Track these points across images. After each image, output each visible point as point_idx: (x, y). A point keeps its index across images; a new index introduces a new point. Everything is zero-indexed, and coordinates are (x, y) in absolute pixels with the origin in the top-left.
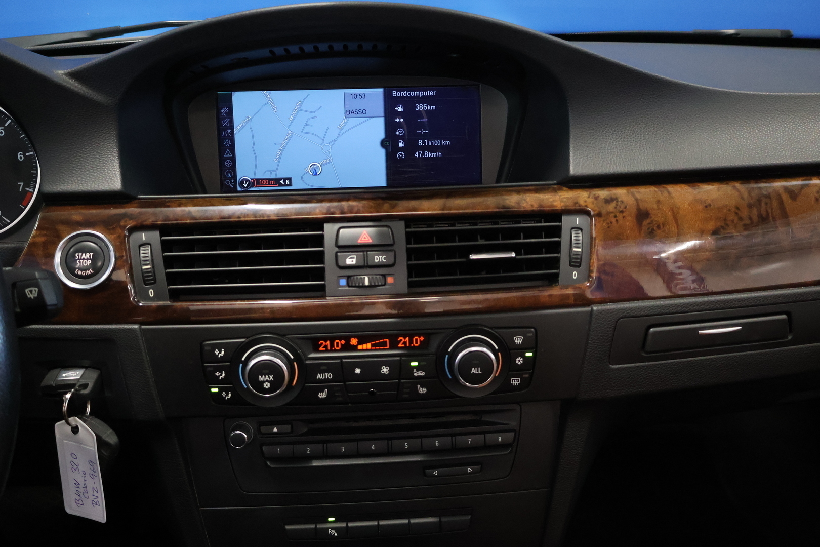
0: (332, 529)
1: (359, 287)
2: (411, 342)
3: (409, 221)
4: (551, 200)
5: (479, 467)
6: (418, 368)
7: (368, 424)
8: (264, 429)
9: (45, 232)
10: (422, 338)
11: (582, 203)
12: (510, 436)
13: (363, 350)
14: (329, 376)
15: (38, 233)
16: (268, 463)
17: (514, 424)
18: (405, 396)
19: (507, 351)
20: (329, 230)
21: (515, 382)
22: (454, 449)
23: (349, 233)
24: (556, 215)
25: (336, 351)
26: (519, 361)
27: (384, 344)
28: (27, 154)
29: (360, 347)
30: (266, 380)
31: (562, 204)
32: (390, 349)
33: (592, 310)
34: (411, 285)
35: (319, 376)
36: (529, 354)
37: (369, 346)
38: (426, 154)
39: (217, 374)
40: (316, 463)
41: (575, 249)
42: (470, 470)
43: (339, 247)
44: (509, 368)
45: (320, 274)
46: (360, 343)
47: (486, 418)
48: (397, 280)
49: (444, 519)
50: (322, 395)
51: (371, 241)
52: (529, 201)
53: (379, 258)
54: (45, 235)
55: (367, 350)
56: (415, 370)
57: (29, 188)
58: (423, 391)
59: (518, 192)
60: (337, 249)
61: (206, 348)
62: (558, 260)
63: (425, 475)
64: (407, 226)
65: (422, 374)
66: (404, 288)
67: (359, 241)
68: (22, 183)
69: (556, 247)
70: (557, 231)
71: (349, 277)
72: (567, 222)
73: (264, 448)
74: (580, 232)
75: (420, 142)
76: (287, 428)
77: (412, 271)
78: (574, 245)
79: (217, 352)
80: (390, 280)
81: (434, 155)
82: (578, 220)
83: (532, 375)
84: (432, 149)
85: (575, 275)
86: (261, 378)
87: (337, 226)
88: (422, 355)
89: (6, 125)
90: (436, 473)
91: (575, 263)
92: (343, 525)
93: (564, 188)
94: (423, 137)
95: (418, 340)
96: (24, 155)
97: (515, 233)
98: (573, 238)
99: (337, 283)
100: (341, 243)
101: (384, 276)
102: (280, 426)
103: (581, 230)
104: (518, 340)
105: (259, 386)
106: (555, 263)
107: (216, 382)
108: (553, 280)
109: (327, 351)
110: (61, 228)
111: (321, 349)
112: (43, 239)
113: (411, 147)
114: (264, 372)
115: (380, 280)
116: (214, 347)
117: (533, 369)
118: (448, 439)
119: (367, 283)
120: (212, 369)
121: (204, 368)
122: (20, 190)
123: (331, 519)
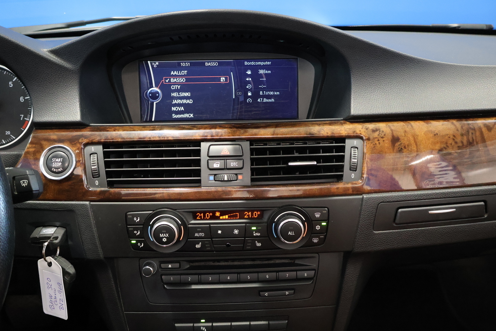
0: (203, 326)
1: (221, 181)
2: (252, 215)
3: (252, 141)
4: (339, 130)
5: (293, 291)
6: (256, 231)
7: (226, 263)
8: (163, 266)
9: (34, 146)
10: (259, 213)
11: (358, 132)
12: (313, 273)
13: (223, 219)
14: (202, 234)
15: (31, 146)
16: (165, 286)
17: (315, 266)
18: (248, 247)
19: (310, 221)
20: (204, 146)
21: (315, 240)
22: (277, 280)
23: (216, 149)
24: (342, 139)
25: (207, 219)
26: (318, 228)
27: (236, 216)
28: (26, 98)
29: (221, 217)
30: (164, 237)
31: (346, 132)
32: (240, 219)
33: (363, 197)
34: (252, 180)
35: (196, 235)
36: (324, 224)
37: (227, 217)
38: (265, 100)
39: (135, 232)
40: (194, 287)
41: (353, 160)
42: (287, 293)
43: (210, 157)
44: (311, 231)
45: (198, 173)
46: (221, 215)
47: (297, 262)
48: (245, 177)
49: (271, 322)
50: (198, 246)
51: (229, 153)
52: (326, 130)
53: (233, 164)
54: (34, 147)
55: (225, 219)
56: (254, 232)
57: (26, 118)
58: (259, 245)
59: (319, 125)
60: (208, 158)
61: (129, 217)
62: (342, 166)
63: (260, 295)
64: (251, 145)
65: (258, 234)
66: (249, 182)
67: (222, 153)
68: (23, 115)
69: (342, 159)
70: (342, 149)
71: (215, 175)
72: (349, 143)
73: (163, 277)
74: (356, 149)
75: (261, 93)
76: (177, 265)
77: (253, 172)
78: (352, 157)
79: (135, 219)
80: (240, 177)
81: (270, 100)
82: (355, 142)
83: (325, 236)
84: (269, 97)
85: (353, 176)
86: (161, 235)
87: (209, 144)
88: (258, 223)
89: (14, 80)
90: (266, 294)
91: (353, 168)
92: (210, 324)
93: (348, 123)
94: (263, 90)
96: (24, 98)
97: (317, 150)
98: (352, 153)
99: (207, 177)
100: (210, 155)
101: (236, 174)
102: (172, 264)
103: (357, 148)
104: (318, 215)
105: (160, 240)
106: (341, 168)
107: (135, 237)
108: (339, 178)
109: (201, 219)
110: (44, 143)
111: (198, 218)
112: (33, 150)
113: (256, 96)
114: (163, 231)
115: (234, 177)
116: (134, 216)
117: (327, 232)
118: (274, 274)
119: (226, 179)
120: (132, 229)
121: (127, 228)
122: (22, 119)
123: (203, 321)
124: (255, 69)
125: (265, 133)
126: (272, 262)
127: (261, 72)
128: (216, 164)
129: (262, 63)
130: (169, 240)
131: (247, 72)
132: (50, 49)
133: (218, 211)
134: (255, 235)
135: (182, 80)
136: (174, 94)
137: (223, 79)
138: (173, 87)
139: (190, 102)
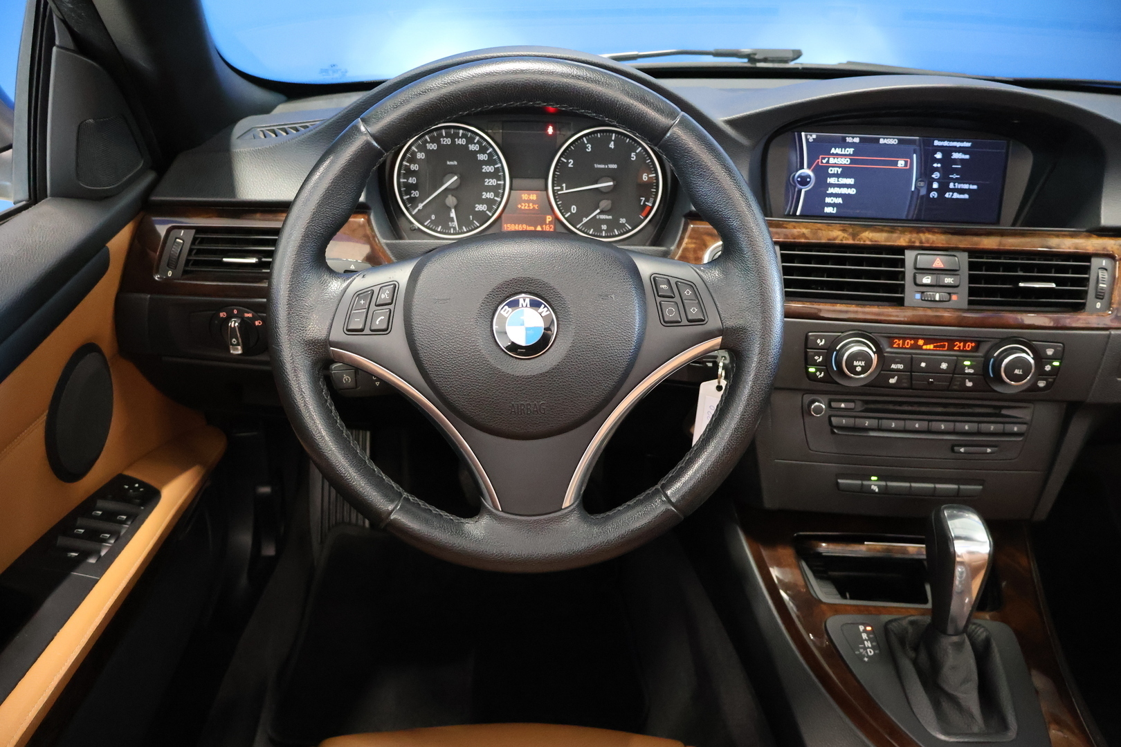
0: (875, 485)
1: (931, 301)
2: (964, 346)
3: (973, 253)
4: (1084, 244)
5: (996, 449)
6: (969, 367)
7: (910, 408)
8: (834, 405)
9: (694, 241)
10: (973, 344)
11: (1109, 248)
12: (1024, 427)
13: (926, 350)
14: (900, 366)
15: (690, 241)
16: (835, 431)
17: (1028, 418)
18: (955, 387)
19: (1040, 358)
20: (909, 256)
21: (1041, 384)
22: (979, 433)
23: (925, 260)
24: (1087, 257)
25: (906, 348)
26: (1048, 368)
27: (944, 346)
28: (650, 176)
29: (925, 347)
30: (859, 365)
31: (1093, 248)
32: (947, 350)
33: (1110, 334)
34: (970, 302)
35: (893, 366)
36: (1056, 364)
37: (931, 347)
38: (956, 196)
39: (816, 358)
40: (872, 434)
41: (1101, 285)
42: (989, 450)
43: (916, 269)
44: (1041, 373)
45: (901, 289)
46: (925, 344)
47: (1004, 412)
48: (960, 298)
49: (962, 487)
50: (892, 381)
51: (942, 266)
52: (1066, 244)
53: (948, 280)
54: (695, 243)
55: (930, 350)
56: (966, 368)
57: (648, 202)
58: (969, 384)
59: (1058, 236)
60: (915, 271)
61: (811, 338)
62: (1086, 292)
63: (953, 450)
64: (970, 257)
65: (971, 371)
66: (965, 306)
67: (934, 266)
68: (643, 199)
69: (1085, 282)
70: (1086, 270)
71: (923, 292)
72: (1095, 262)
73: (833, 419)
74: (1105, 271)
75: (951, 185)
76: (851, 405)
77: (972, 292)
78: (1100, 282)
79: (819, 341)
80: (954, 297)
81: (962, 196)
82: (1104, 262)
83: (1055, 379)
84: (961, 191)
85: (1098, 305)
86: (855, 363)
87: (915, 253)
88: (973, 357)
89: (637, 151)
90: (962, 450)
91: (1099, 296)
92: (883, 483)
93: (1094, 236)
94: (955, 181)
95: (970, 345)
96: (648, 176)
97: (1048, 269)
98: (1100, 276)
99: (913, 296)
100: (919, 266)
101: (949, 294)
102: (847, 403)
103: (1106, 270)
104: (1050, 352)
105: (852, 369)
106: (1083, 294)
107: (815, 364)
108: (1079, 308)
109: (899, 348)
110: (707, 238)
111: (895, 346)
112: (693, 246)
113: (944, 188)
114: (859, 358)
115: (946, 297)
116: (818, 337)
117: (1057, 375)
118: (975, 425)
119: (937, 298)
120: (813, 354)
121: (806, 353)
122: (642, 204)
123: (874, 478)
124: (947, 151)
125: (989, 243)
126: (970, 410)
127: (956, 156)
128: (927, 280)
129: (958, 144)
130: (864, 370)
131: (935, 156)
132: (726, 118)
133: (922, 339)
134: (966, 371)
135: (846, 161)
136: (831, 180)
137: (901, 163)
138: (832, 171)
139: (852, 191)
